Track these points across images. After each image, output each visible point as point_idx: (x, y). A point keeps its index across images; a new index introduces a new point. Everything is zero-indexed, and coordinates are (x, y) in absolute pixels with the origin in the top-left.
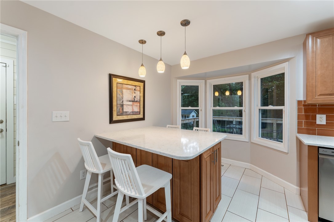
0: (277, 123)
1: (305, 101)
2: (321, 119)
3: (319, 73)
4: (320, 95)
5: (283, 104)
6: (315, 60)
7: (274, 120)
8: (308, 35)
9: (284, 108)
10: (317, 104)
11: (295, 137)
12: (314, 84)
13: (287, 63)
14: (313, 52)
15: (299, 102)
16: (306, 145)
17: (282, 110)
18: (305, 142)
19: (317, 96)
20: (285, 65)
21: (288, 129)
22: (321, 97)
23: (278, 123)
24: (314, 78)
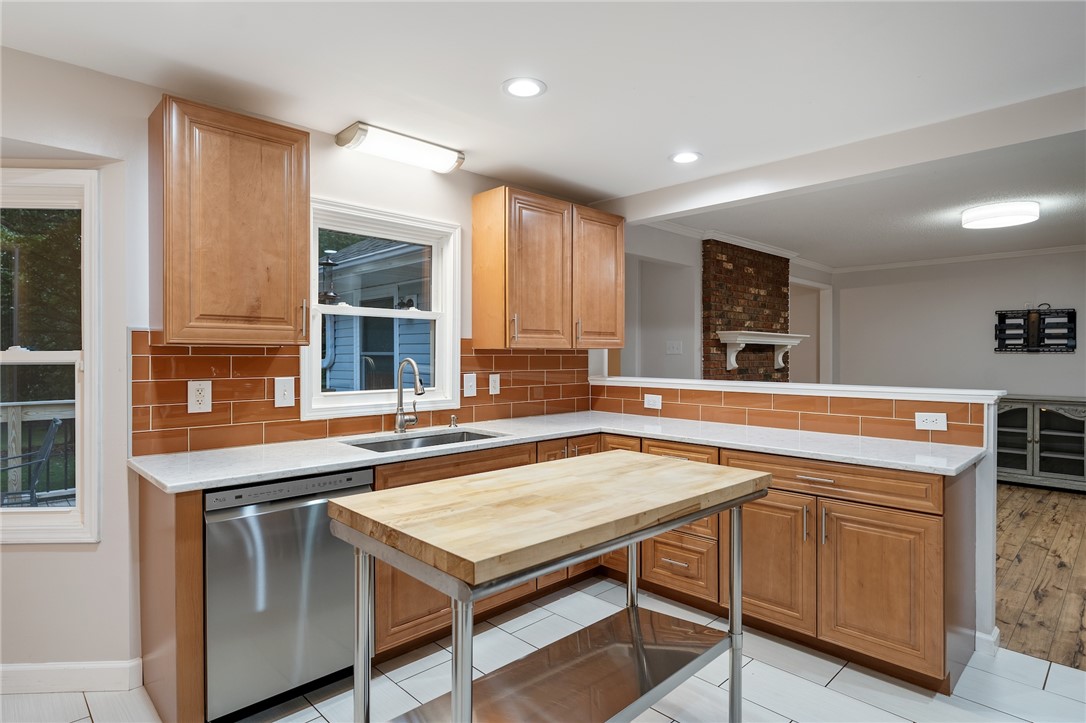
0: (23, 423)
1: (156, 335)
2: (200, 396)
3: (199, 241)
4: (203, 317)
5: (76, 344)
6: (187, 197)
7: (14, 406)
8: (167, 99)
9: (82, 358)
10: (190, 346)
11: (126, 468)
12: (186, 277)
13: (94, 173)
14: (182, 165)
15: (137, 336)
16: (171, 494)
17: (70, 369)
18: (169, 485)
19: (193, 318)
20: (86, 178)
21: (99, 444)
22: (205, 324)
23: (28, 418)
24: (187, 257)
